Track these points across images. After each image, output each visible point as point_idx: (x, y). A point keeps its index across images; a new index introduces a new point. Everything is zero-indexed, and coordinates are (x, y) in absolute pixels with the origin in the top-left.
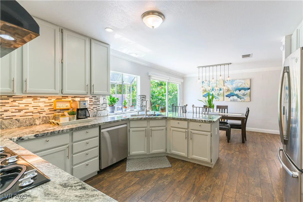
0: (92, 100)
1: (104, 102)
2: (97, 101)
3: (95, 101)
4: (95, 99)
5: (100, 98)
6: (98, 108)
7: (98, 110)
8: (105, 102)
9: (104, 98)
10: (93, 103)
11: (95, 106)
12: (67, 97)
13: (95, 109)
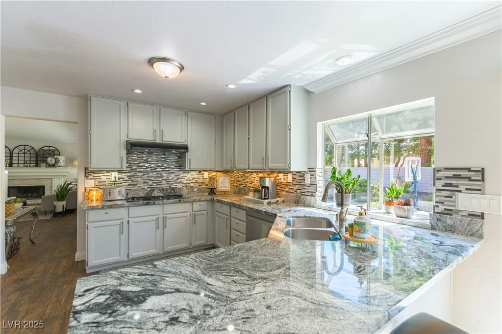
0: (295, 177)
1: (311, 182)
2: (301, 179)
3: (299, 180)
4: (299, 176)
5: (306, 174)
6: (303, 191)
7: (302, 194)
8: (313, 182)
9: (311, 175)
10: (297, 182)
11: (300, 187)
12: (274, 172)
13: (299, 191)
